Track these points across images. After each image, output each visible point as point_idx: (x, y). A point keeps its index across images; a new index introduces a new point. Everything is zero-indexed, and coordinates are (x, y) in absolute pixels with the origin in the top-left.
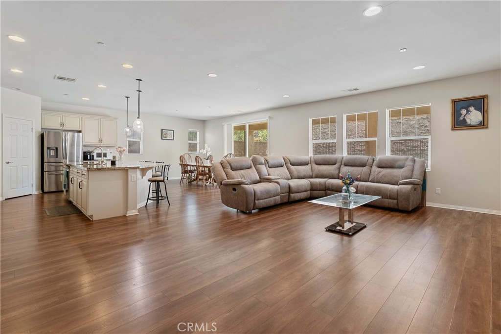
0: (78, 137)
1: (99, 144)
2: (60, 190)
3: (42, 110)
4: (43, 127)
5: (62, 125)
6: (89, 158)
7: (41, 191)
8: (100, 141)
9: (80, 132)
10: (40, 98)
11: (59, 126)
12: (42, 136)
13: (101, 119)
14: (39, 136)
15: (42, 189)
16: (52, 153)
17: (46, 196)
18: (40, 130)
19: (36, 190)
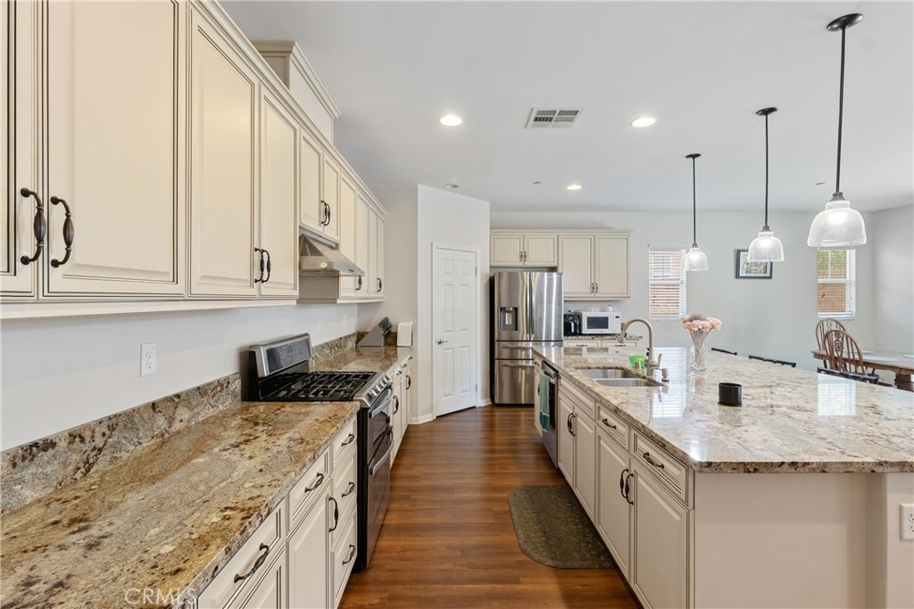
0: (550, 281)
1: (591, 296)
2: (519, 403)
3: (491, 228)
4: (493, 264)
5: (523, 256)
6: (573, 331)
7: (489, 399)
8: (594, 288)
9: (553, 269)
10: (487, 205)
11: (519, 260)
12: (492, 282)
13: (595, 236)
14: (486, 284)
15: (492, 397)
16: (508, 319)
17: (498, 413)
18: (488, 271)
19: (483, 398)
